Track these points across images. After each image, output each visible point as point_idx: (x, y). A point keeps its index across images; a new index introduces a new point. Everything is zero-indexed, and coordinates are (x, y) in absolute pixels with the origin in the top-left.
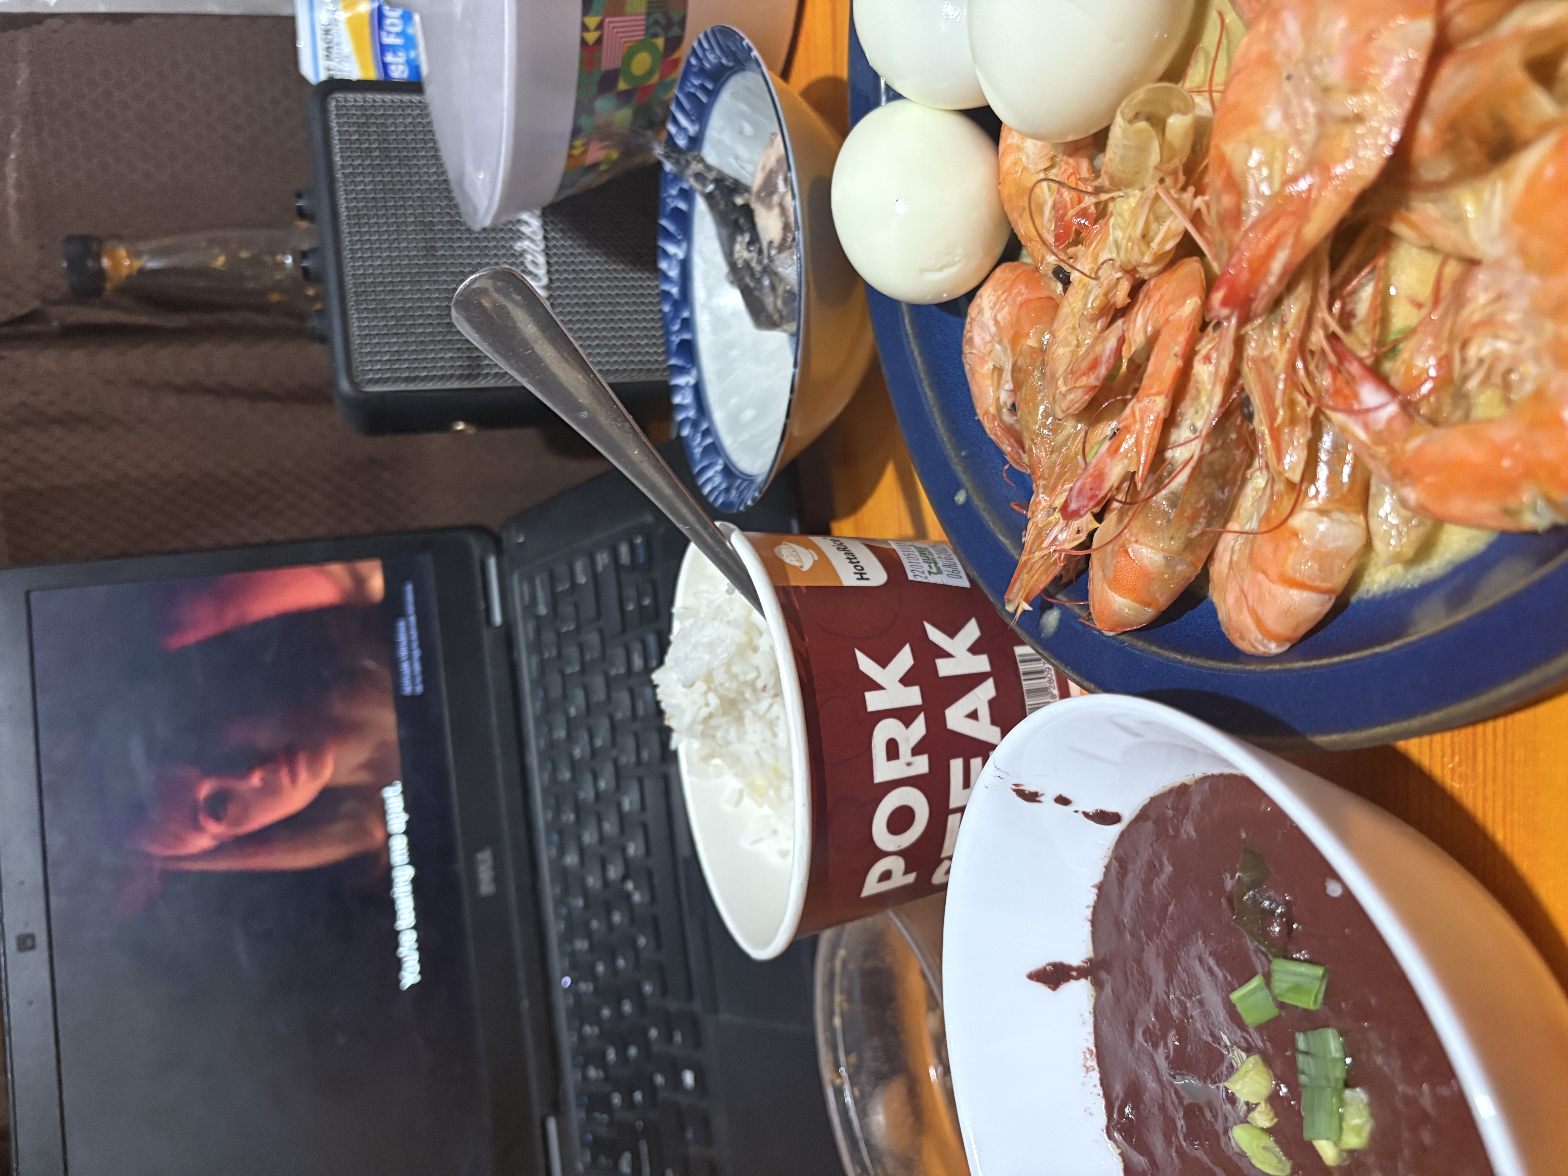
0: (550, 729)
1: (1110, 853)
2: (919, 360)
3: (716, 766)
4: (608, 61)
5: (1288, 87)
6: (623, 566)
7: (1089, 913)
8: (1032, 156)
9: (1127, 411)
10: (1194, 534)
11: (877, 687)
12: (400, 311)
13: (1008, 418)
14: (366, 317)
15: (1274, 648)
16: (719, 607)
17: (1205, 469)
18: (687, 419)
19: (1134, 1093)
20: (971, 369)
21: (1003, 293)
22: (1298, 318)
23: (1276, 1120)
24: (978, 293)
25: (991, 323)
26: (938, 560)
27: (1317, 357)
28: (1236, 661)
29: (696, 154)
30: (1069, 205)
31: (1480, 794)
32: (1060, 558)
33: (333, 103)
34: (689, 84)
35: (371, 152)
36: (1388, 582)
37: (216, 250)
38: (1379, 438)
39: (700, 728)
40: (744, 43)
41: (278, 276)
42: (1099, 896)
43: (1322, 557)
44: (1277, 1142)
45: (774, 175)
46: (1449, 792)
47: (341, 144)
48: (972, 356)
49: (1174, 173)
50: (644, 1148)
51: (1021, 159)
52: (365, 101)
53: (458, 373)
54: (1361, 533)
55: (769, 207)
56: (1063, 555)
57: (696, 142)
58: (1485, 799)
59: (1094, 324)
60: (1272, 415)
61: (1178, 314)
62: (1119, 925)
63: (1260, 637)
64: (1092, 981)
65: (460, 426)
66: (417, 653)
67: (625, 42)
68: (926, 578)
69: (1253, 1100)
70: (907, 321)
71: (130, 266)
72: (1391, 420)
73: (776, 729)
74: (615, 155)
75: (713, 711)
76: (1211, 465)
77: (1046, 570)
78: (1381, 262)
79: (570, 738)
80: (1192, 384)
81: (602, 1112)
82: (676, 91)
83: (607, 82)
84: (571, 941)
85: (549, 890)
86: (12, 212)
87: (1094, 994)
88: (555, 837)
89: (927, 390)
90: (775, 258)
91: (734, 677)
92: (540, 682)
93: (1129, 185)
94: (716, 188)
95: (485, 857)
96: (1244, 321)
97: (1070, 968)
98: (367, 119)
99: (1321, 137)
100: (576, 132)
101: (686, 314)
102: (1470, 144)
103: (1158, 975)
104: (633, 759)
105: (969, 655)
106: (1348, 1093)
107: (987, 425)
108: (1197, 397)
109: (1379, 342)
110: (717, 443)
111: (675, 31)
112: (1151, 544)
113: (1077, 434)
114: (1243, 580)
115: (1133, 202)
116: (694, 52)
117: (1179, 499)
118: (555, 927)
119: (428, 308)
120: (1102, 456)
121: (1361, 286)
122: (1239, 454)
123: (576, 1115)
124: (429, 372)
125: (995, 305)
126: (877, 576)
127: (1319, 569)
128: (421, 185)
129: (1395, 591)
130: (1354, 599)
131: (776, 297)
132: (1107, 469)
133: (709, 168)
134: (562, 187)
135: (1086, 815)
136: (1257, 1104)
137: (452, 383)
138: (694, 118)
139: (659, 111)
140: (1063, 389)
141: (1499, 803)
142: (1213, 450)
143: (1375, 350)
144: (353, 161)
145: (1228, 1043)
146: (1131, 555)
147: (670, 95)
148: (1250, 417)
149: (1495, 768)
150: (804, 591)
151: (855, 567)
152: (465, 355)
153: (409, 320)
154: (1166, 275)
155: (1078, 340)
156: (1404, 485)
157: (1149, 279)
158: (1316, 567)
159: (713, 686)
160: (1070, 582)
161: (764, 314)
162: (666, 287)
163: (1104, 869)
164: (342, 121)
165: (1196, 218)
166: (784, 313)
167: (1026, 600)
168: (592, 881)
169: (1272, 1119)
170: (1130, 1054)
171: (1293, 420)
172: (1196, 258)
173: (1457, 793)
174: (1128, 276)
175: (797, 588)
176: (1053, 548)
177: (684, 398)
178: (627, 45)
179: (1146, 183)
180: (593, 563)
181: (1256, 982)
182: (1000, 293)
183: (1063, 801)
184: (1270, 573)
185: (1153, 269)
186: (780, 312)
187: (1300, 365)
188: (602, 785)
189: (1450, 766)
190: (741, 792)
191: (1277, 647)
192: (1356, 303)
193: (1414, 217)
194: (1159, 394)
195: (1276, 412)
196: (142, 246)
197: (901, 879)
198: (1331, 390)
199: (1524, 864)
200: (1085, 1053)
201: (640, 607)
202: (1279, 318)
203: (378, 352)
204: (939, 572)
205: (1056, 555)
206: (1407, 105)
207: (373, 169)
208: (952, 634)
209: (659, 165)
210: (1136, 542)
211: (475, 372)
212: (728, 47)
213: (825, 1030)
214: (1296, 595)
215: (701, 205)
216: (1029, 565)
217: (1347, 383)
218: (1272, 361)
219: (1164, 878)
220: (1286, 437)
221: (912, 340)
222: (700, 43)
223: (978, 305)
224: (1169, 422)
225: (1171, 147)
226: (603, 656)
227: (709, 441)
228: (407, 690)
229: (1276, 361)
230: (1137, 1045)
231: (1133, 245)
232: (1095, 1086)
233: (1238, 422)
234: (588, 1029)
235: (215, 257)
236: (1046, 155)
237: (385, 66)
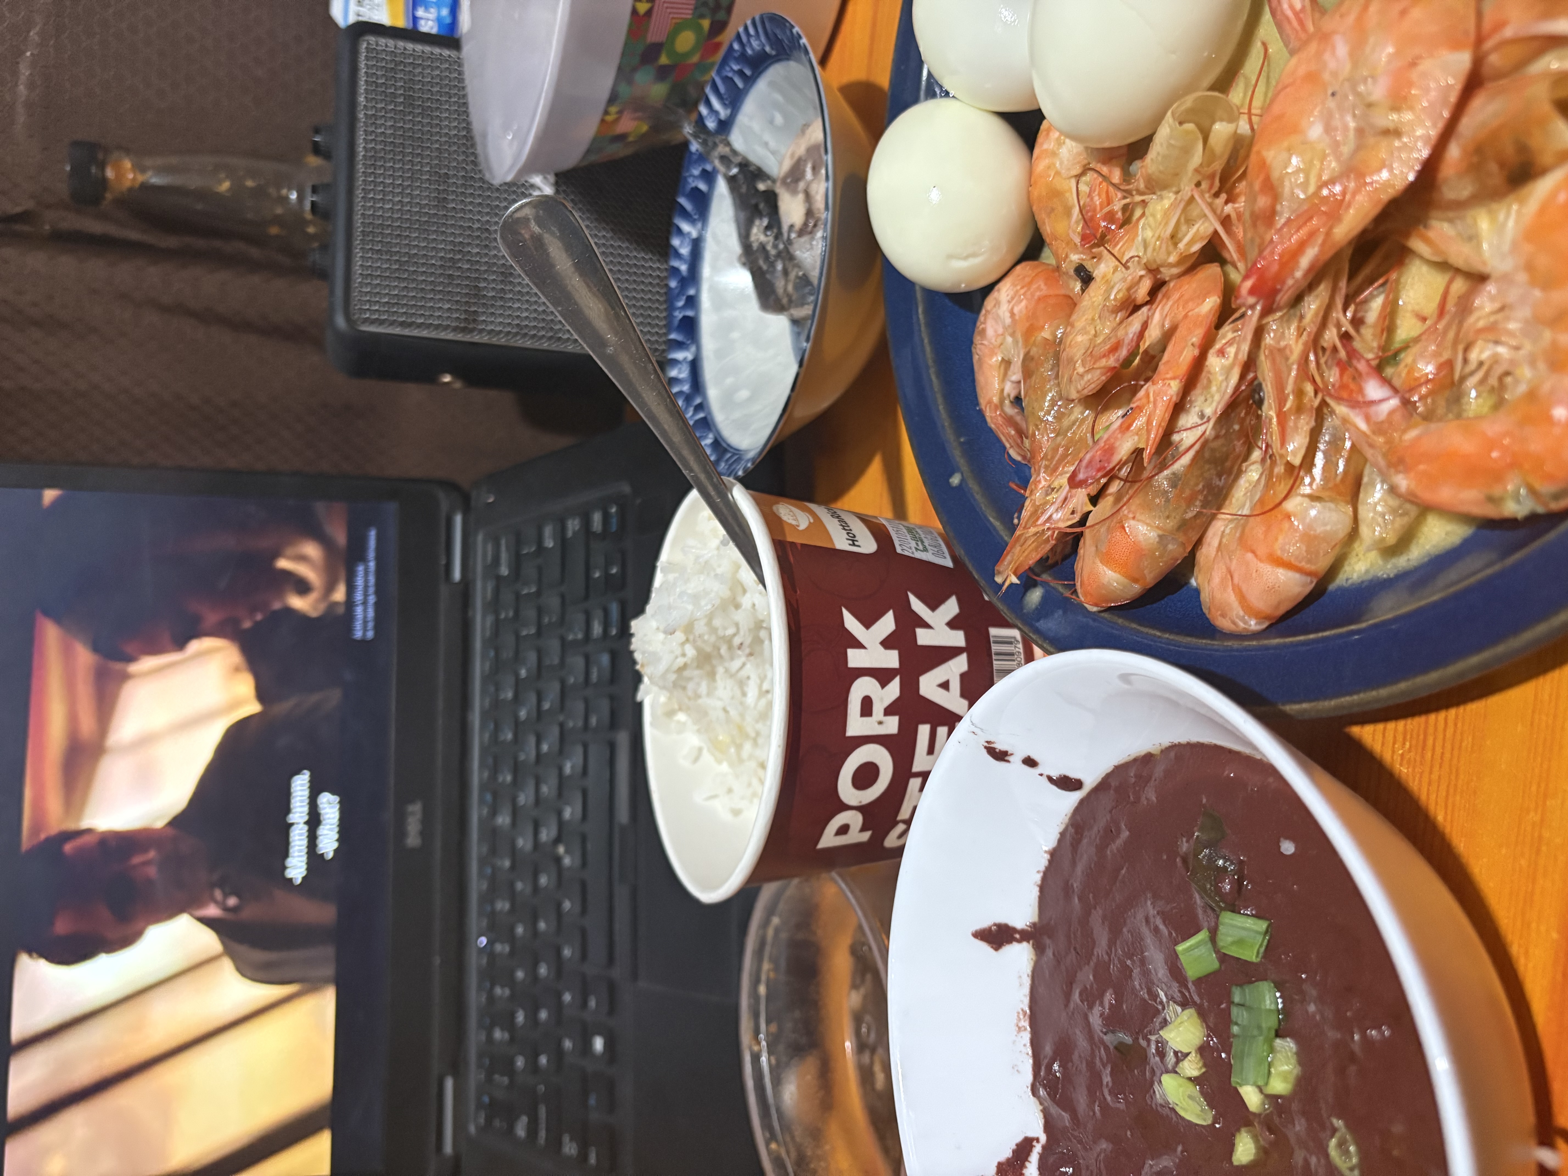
0: (498, 688)
1: (1066, 820)
2: (928, 349)
3: (679, 722)
4: (655, 33)
5: (1331, 103)
6: (594, 533)
7: (1038, 878)
8: (1066, 162)
9: (1142, 393)
10: (1190, 515)
11: (859, 645)
12: (404, 256)
13: (1010, 410)
14: (370, 258)
15: (1253, 625)
16: (706, 562)
17: (1207, 454)
18: (681, 393)
19: (1064, 1051)
20: (980, 359)
21: (1022, 288)
22: (1316, 314)
23: (1204, 1070)
24: (996, 288)
25: (1008, 315)
26: (925, 540)
27: (1328, 353)
28: (1212, 637)
29: (724, 137)
30: (1098, 208)
31: (1425, 780)
32: (1052, 536)
33: (364, 45)
34: (728, 69)
35: (395, 98)
36: (1367, 571)
37: (222, 175)
38: (1379, 428)
39: (673, 677)
40: (794, 31)
41: (279, 211)
42: (1050, 862)
43: (1310, 539)
44: (1202, 1092)
45: (802, 163)
46: (1397, 776)
47: (367, 85)
48: (982, 347)
49: (1212, 177)
50: (542, 1111)
51: (1054, 165)
52: (396, 47)
53: (454, 324)
54: (1348, 521)
55: (794, 192)
56: (1056, 532)
57: (725, 126)
58: (1430, 784)
59: (1114, 316)
60: (1281, 400)
61: (1196, 310)
62: (1067, 890)
63: (1241, 613)
64: (1033, 945)
65: (447, 379)
66: (372, 599)
67: (673, 18)
68: (913, 553)
69: (1185, 1051)
70: (920, 310)
71: (134, 179)
72: (1391, 413)
73: (746, 689)
74: (645, 128)
75: (689, 662)
76: (1213, 450)
77: (1037, 548)
78: (1394, 276)
79: (517, 699)
80: (1204, 374)
81: (502, 1075)
82: (713, 74)
83: (651, 53)
84: (492, 903)
85: (475, 848)
86: (20, 110)
87: (1034, 958)
88: (489, 797)
89: (934, 377)
90: (794, 241)
91: (714, 630)
92: (493, 641)
93: (1165, 187)
94: (740, 171)
95: (415, 810)
96: (1267, 311)
97: (1014, 930)
98: (396, 65)
99: (1359, 148)
100: (613, 99)
101: (692, 292)
102: (1493, 167)
103: (1102, 937)
104: (580, 723)
105: (947, 629)
106: (1278, 1042)
107: (988, 414)
108: (1208, 386)
109: (1384, 348)
110: (709, 417)
111: (721, 15)
112: (1148, 521)
113: (1084, 420)
114: (1231, 560)
115: (1166, 203)
116: (738, 37)
117: (1180, 479)
118: (476, 886)
119: (432, 258)
120: (1114, 432)
121: (1372, 297)
122: (1239, 445)
123: (475, 1076)
124: (425, 319)
125: (1013, 298)
126: (868, 545)
127: (1306, 551)
128: (441, 137)
129: (1371, 581)
130: (1332, 587)
131: (787, 281)
132: (1117, 444)
133: (735, 152)
134: (588, 151)
135: (1050, 779)
136: (1188, 1054)
137: (446, 334)
138: (727, 102)
139: (692, 92)
140: (1081, 370)
141: (1443, 787)
142: (1217, 437)
143: (1380, 354)
144: (376, 103)
145: (1164, 1000)
146: (1127, 530)
147: (707, 78)
148: (1260, 403)
149: (1443, 753)
150: (799, 547)
151: (848, 533)
152: (463, 308)
153: (413, 266)
154: (1186, 278)
155: (1096, 331)
156: (1398, 472)
157: (1169, 281)
158: (1304, 548)
159: (691, 638)
160: (1056, 564)
161: (773, 297)
162: (675, 263)
163: (1059, 836)
164: (370, 63)
165: (1226, 221)
166: (794, 298)
167: (1015, 573)
168: (523, 843)
169: (1201, 1068)
170: (1064, 1014)
171: (1299, 409)
172: (1216, 264)
173: (1404, 776)
174: (1150, 276)
175: (793, 544)
176: (1048, 525)
177: (680, 373)
178: (674, 21)
179: (1182, 187)
180: (563, 529)
181: (1203, 935)
182: (1019, 287)
183: (1030, 762)
184: (1258, 553)
185: (1175, 271)
186: (789, 296)
187: (1312, 357)
188: (545, 747)
189: (1400, 752)
190: (700, 750)
191: (1256, 624)
192: (1366, 311)
193: (1431, 234)
194: (1174, 378)
195: (1285, 401)
196: (148, 162)
197: (857, 836)
198: (1337, 385)
199: (1461, 844)
200: (1018, 1013)
201: (607, 576)
202: (1298, 314)
203: (378, 293)
204: (925, 550)
205: (1050, 533)
206: (1441, 125)
207: (395, 114)
208: (933, 607)
209: (686, 144)
210: (1134, 518)
211: (471, 326)
212: (775, 35)
213: (750, 997)
214: (1282, 575)
215: (722, 187)
216: (1022, 540)
217: (1354, 378)
218: (1288, 352)
219: (1119, 842)
220: (1291, 424)
221: (923, 328)
222: (746, 29)
223: (995, 299)
224: (1179, 408)
225: (1212, 152)
226: (562, 621)
227: (701, 415)
228: (358, 634)
229: (1291, 352)
230: (1072, 1005)
231: (1161, 243)
232: (1025, 1045)
233: (1242, 415)
234: (498, 991)
235: (220, 182)
236: (1079, 162)
237: (415, 19)
